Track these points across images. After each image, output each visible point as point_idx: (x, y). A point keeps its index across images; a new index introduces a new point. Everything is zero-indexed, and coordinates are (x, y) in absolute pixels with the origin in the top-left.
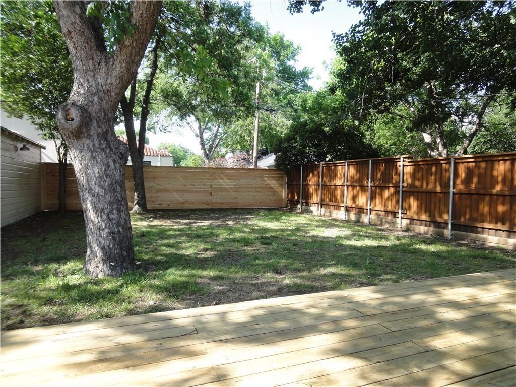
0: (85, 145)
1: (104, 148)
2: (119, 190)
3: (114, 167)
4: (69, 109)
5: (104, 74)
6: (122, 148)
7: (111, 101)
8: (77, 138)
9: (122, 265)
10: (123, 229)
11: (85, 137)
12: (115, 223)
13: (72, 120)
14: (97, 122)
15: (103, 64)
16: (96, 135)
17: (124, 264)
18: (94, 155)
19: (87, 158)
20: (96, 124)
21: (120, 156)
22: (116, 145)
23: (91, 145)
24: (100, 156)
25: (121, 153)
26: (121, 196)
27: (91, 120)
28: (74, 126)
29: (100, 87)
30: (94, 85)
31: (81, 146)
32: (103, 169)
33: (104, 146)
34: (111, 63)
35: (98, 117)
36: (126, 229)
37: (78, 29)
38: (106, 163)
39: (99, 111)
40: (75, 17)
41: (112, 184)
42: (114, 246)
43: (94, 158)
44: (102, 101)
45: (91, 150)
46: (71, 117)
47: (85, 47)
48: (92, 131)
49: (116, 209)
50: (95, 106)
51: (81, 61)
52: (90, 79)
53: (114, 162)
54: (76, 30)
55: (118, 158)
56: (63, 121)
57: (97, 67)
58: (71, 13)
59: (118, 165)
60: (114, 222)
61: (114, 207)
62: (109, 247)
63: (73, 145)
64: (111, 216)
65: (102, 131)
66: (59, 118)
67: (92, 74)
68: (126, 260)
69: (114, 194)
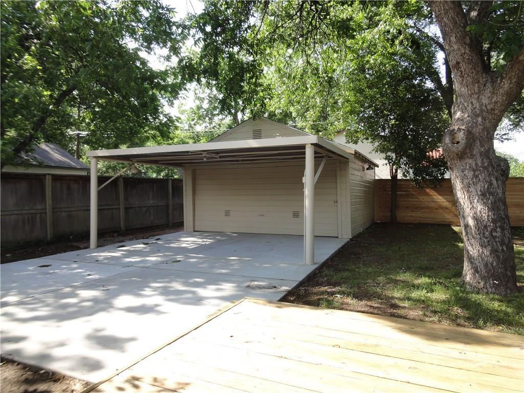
0: (468, 165)
1: (486, 167)
2: (502, 207)
3: (496, 185)
4: (455, 133)
5: (490, 94)
6: (502, 165)
7: (494, 119)
8: (460, 159)
9: (506, 285)
10: (507, 248)
11: (468, 157)
12: (499, 242)
13: (458, 143)
14: (480, 142)
15: (489, 85)
16: (479, 155)
17: (509, 285)
18: (477, 173)
19: (469, 177)
20: (479, 144)
21: (502, 173)
22: (497, 162)
23: (474, 164)
24: (483, 175)
25: (502, 170)
26: (504, 215)
27: (474, 141)
28: (460, 148)
29: (484, 108)
30: (478, 107)
31: (463, 166)
32: (486, 187)
33: (486, 164)
34: (499, 82)
35: (481, 137)
36: (510, 248)
37: (467, 58)
38: (489, 180)
39: (482, 131)
40: (465, 49)
41: (495, 202)
42: (498, 264)
43: (477, 177)
44: (485, 120)
45: (474, 169)
46: (457, 140)
47: (473, 73)
48: (475, 151)
49: (500, 227)
50: (479, 127)
51: (467, 87)
52: (474, 102)
53: (497, 180)
54: (465, 60)
55: (500, 175)
56: (450, 145)
57: (482, 89)
58: (462, 46)
59: (500, 182)
60: (497, 240)
61: (498, 225)
62: (492, 264)
63: (456, 166)
64: (494, 234)
65: (484, 149)
66: (447, 142)
67: (477, 96)
68: (510, 281)
69: (498, 212)
